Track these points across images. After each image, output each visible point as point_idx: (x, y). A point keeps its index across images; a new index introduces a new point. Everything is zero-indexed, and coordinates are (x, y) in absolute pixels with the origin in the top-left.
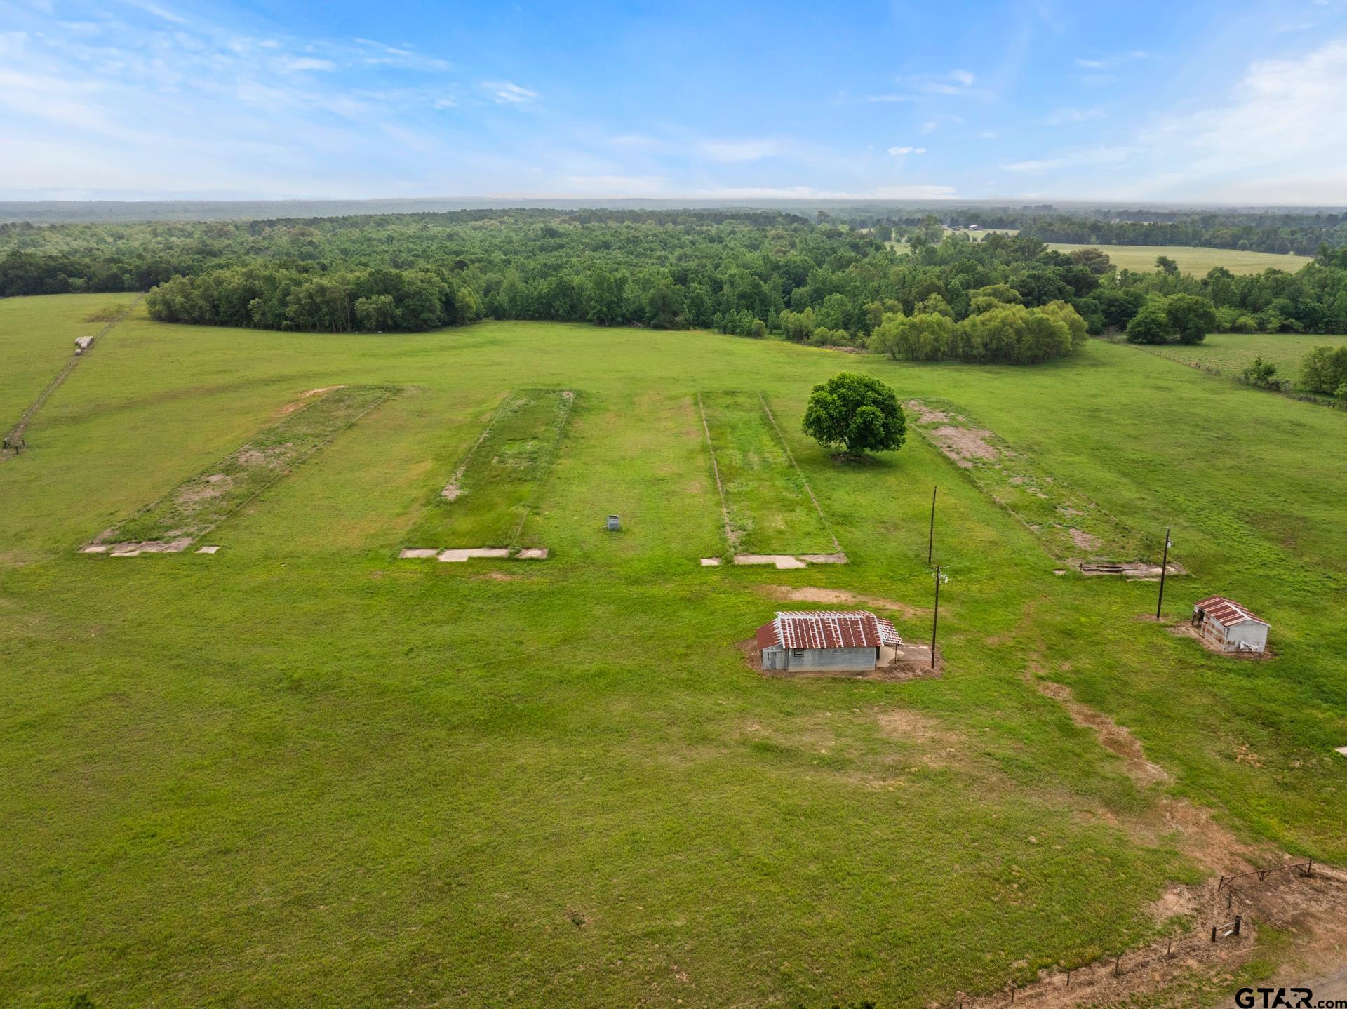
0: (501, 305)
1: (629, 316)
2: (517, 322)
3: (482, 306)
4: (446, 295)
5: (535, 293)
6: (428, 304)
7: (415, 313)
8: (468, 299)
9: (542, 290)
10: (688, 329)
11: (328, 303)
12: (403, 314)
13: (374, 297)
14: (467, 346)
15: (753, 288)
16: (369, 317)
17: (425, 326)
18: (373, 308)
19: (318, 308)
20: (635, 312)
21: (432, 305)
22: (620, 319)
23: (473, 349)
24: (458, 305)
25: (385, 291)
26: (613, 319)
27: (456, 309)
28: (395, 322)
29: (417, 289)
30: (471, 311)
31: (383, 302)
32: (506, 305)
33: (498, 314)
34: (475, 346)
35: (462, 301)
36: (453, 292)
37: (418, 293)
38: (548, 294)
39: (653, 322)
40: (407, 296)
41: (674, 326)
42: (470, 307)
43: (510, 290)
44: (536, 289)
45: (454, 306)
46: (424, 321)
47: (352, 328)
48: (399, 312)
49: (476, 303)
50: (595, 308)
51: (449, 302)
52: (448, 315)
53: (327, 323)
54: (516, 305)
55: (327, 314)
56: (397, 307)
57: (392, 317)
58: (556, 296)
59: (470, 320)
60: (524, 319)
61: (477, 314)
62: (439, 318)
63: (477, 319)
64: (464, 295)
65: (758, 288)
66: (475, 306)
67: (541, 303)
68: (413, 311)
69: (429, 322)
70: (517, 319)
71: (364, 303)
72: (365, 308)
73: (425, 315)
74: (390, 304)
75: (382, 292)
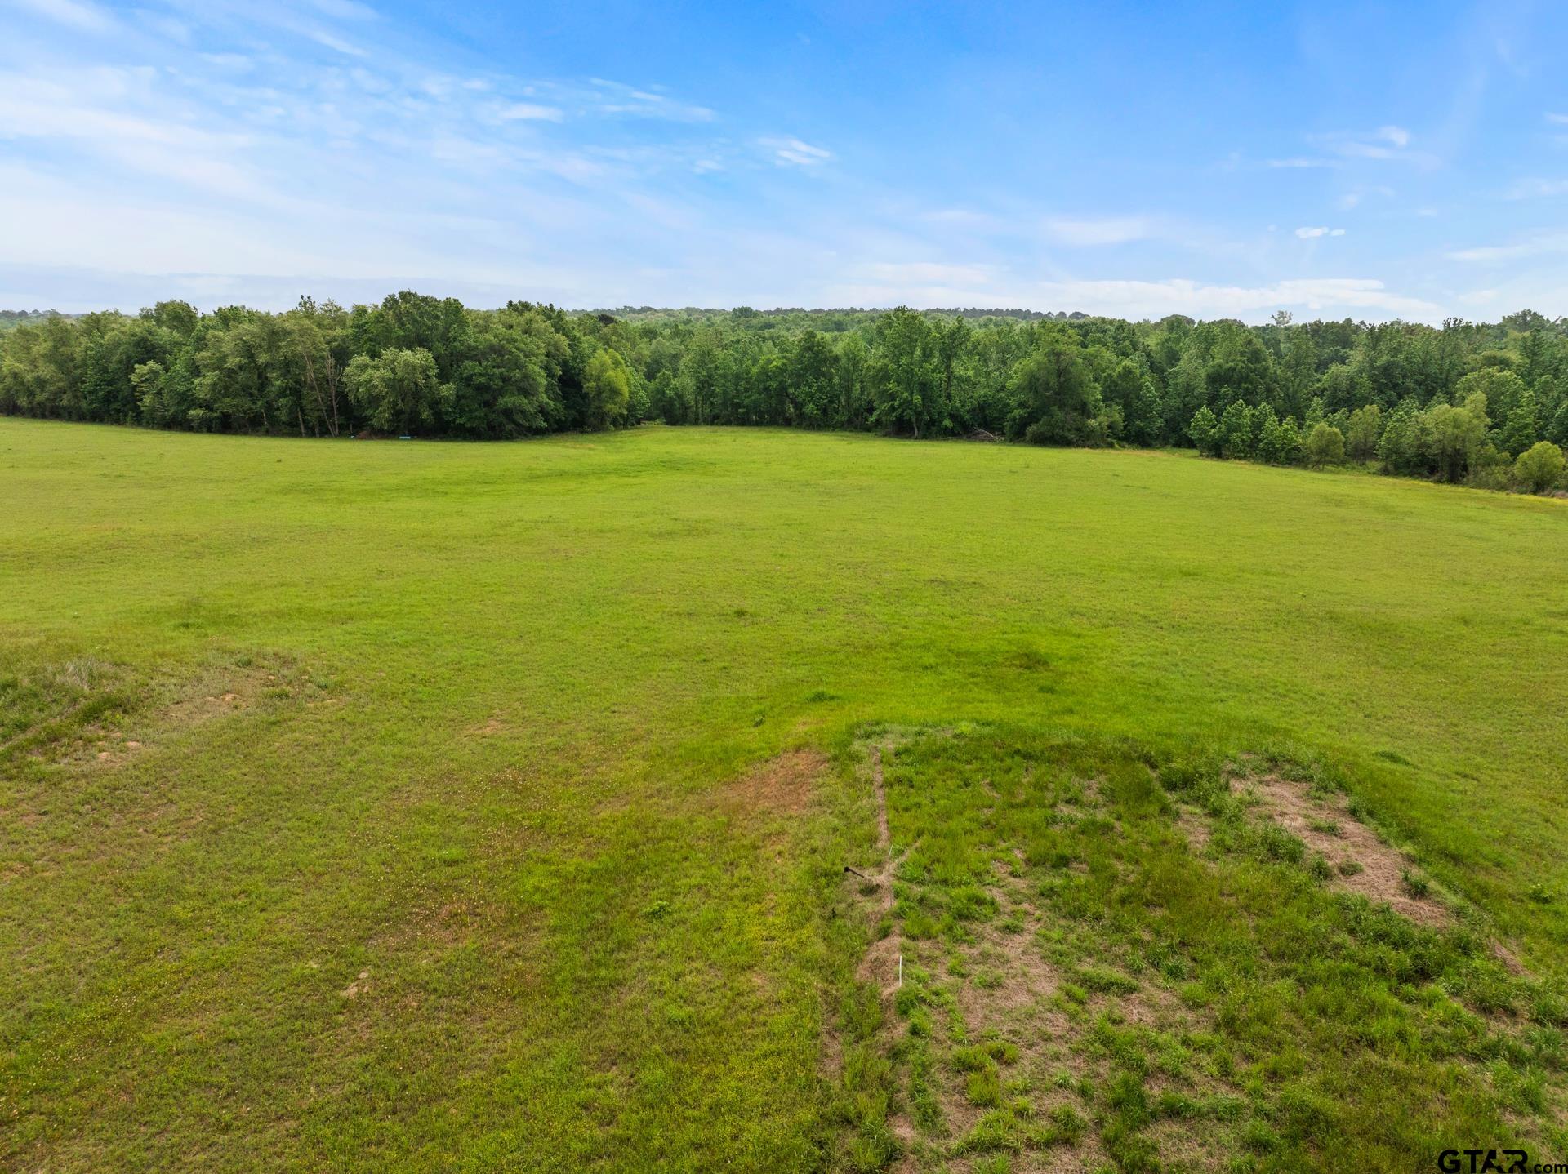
0: (680, 396)
1: (967, 417)
2: (715, 428)
3: (643, 393)
4: (564, 364)
5: (755, 370)
6: (517, 374)
7: (485, 394)
8: (611, 373)
9: (769, 361)
10: (1111, 446)
11: (287, 366)
12: (459, 397)
13: (387, 354)
14: (601, 472)
15: (1249, 360)
16: (375, 400)
17: (509, 427)
18: (383, 379)
19: (264, 382)
20: (982, 407)
21: (526, 377)
22: (948, 423)
23: (614, 479)
24: (589, 386)
25: (418, 341)
26: (932, 422)
27: (586, 395)
28: (438, 415)
29: (495, 341)
30: (618, 399)
31: (407, 364)
32: (690, 398)
33: (673, 413)
34: (621, 471)
35: (598, 379)
36: (581, 358)
37: (498, 350)
38: (782, 370)
39: (1032, 429)
40: (471, 354)
41: (1085, 439)
42: (615, 392)
43: (702, 364)
44: (755, 361)
45: (579, 386)
46: (507, 413)
47: (341, 427)
48: (447, 390)
49: (628, 384)
50: (893, 397)
51: (569, 381)
52: (567, 407)
53: (283, 416)
54: (713, 394)
55: (282, 394)
56: (444, 377)
57: (434, 404)
58: (800, 376)
59: (615, 422)
60: (728, 423)
61: (631, 408)
62: (542, 410)
63: (631, 419)
64: (603, 364)
65: (1258, 361)
66: (626, 390)
67: (766, 389)
68: (480, 388)
69: (519, 418)
70: (712, 423)
71: (363, 368)
72: (364, 377)
73: (506, 401)
74: (424, 370)
75: (410, 343)
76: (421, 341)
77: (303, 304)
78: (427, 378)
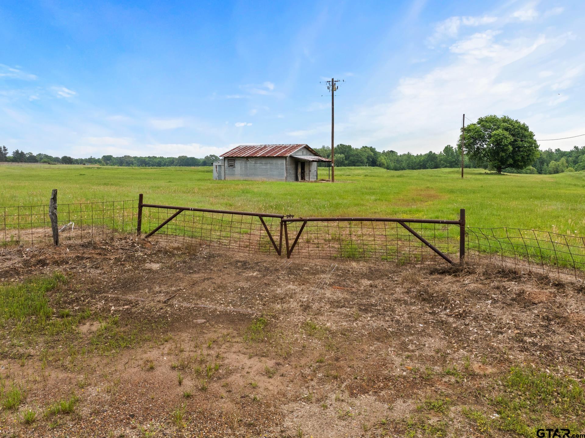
74: (343, 158)
75: (341, 153)
76: (343, 153)
77: (323, 147)
78: (343, 160)
